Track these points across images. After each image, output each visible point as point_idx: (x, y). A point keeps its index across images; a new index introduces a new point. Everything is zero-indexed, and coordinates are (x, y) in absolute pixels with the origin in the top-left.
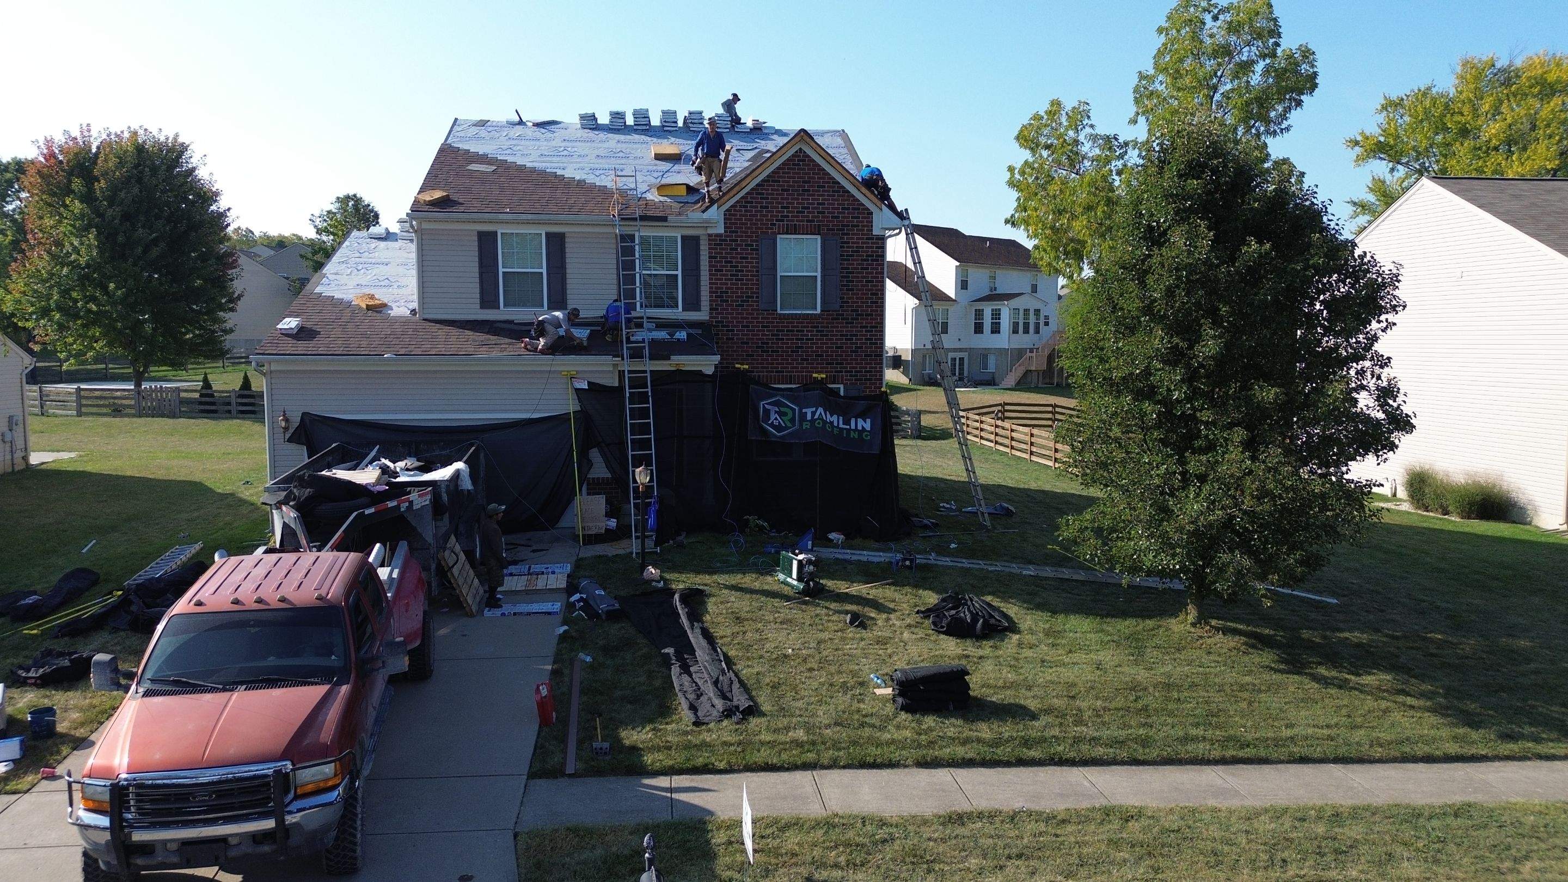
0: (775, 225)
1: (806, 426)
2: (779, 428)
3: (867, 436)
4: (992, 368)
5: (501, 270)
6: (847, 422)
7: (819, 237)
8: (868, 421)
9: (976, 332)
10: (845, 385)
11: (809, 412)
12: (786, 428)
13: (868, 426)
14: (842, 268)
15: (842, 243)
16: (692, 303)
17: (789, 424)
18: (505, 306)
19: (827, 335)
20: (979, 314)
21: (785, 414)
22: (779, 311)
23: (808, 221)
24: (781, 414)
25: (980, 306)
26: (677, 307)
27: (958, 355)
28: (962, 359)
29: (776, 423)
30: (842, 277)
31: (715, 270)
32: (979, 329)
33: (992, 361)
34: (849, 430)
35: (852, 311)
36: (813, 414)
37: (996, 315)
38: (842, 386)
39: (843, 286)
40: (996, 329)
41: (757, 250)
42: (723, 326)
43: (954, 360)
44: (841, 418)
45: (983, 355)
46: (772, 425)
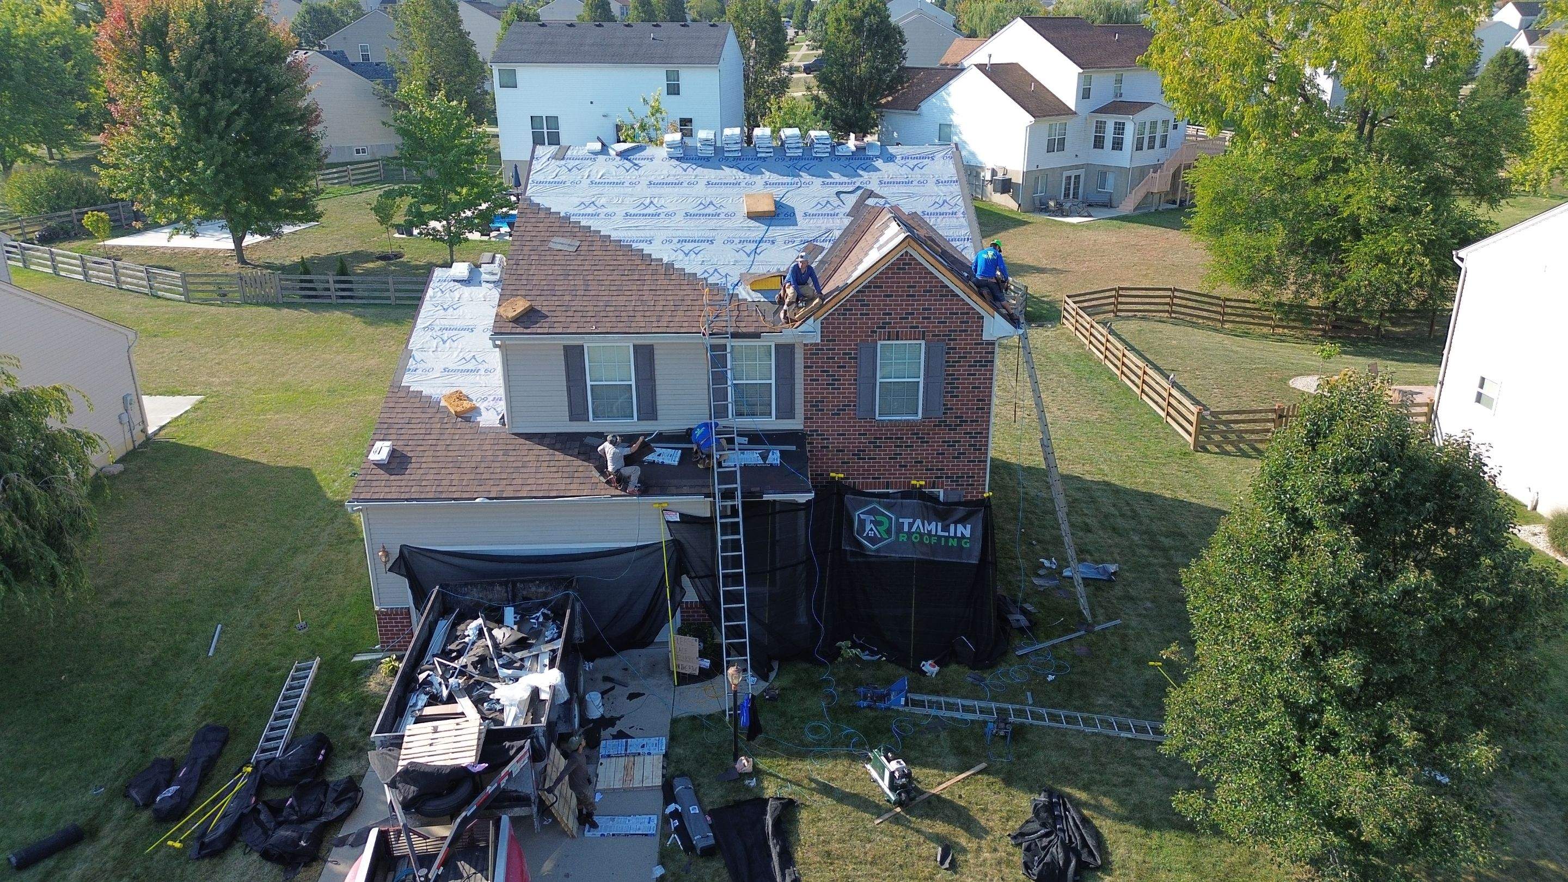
0: (876, 332)
1: (903, 538)
2: (873, 540)
3: (966, 543)
4: (1109, 188)
5: (589, 383)
6: (946, 528)
7: (923, 342)
8: (969, 526)
9: (1095, 147)
10: (945, 491)
11: (906, 522)
12: (882, 539)
13: (967, 533)
14: (947, 375)
15: (949, 349)
16: (786, 411)
17: (885, 536)
18: (596, 416)
19: (927, 442)
20: (1100, 126)
21: (880, 523)
22: (877, 418)
23: (911, 327)
24: (877, 523)
25: (1102, 117)
26: (770, 414)
27: (1073, 173)
28: (1078, 177)
29: (871, 534)
30: (947, 384)
31: (810, 380)
32: (1099, 143)
33: (1111, 179)
34: (947, 538)
35: (956, 417)
36: (911, 525)
37: (1120, 128)
38: (942, 491)
39: (947, 392)
40: (1118, 145)
41: (856, 358)
42: (817, 435)
43: (1069, 178)
44: (940, 524)
45: (1103, 173)
46: (868, 538)
